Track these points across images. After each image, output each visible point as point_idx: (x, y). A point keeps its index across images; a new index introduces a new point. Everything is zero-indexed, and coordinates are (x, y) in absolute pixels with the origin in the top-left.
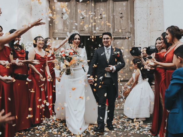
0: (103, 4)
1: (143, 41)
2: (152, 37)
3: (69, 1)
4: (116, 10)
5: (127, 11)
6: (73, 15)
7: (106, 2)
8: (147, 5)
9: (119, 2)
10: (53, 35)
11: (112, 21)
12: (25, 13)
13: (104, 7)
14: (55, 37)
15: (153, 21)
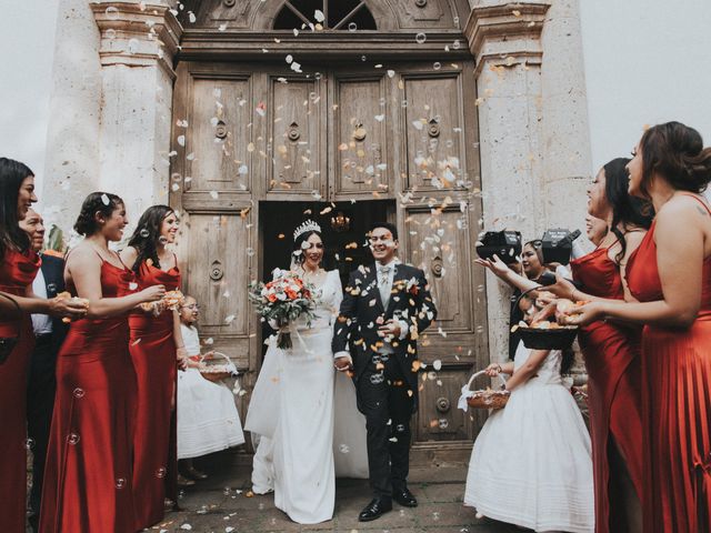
0: (368, 90)
1: (515, 217)
2: (550, 202)
3: (246, 80)
4: (413, 110)
5: (454, 112)
6: (260, 126)
7: (379, 81)
8: (528, 89)
9: (424, 82)
10: (183, 201)
11: (400, 149)
12: (76, 115)
13: (369, 100)
14: (191, 207)
15: (549, 143)
